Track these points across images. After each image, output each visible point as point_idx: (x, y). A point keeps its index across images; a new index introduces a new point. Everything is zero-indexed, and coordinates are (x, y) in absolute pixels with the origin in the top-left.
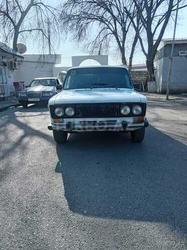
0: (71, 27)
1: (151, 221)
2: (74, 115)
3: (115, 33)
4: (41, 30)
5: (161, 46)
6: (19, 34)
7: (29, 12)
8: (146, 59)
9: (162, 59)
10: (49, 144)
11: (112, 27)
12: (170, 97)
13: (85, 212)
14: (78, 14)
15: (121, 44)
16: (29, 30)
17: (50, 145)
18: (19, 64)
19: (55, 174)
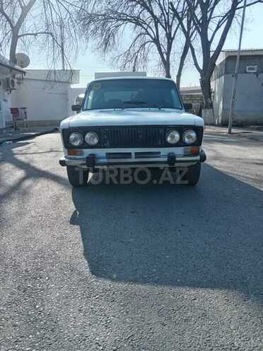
0: (94, 32)
1: (212, 288)
2: (97, 144)
3: (156, 41)
4: (51, 34)
5: (221, 59)
6: (19, 39)
7: (33, 7)
8: (200, 78)
9: (223, 77)
10: (62, 187)
11: (152, 32)
12: (233, 131)
13: (115, 276)
14: (103, 13)
15: (165, 56)
16: (33, 34)
17: (63, 189)
18: (19, 83)
19: (69, 227)
